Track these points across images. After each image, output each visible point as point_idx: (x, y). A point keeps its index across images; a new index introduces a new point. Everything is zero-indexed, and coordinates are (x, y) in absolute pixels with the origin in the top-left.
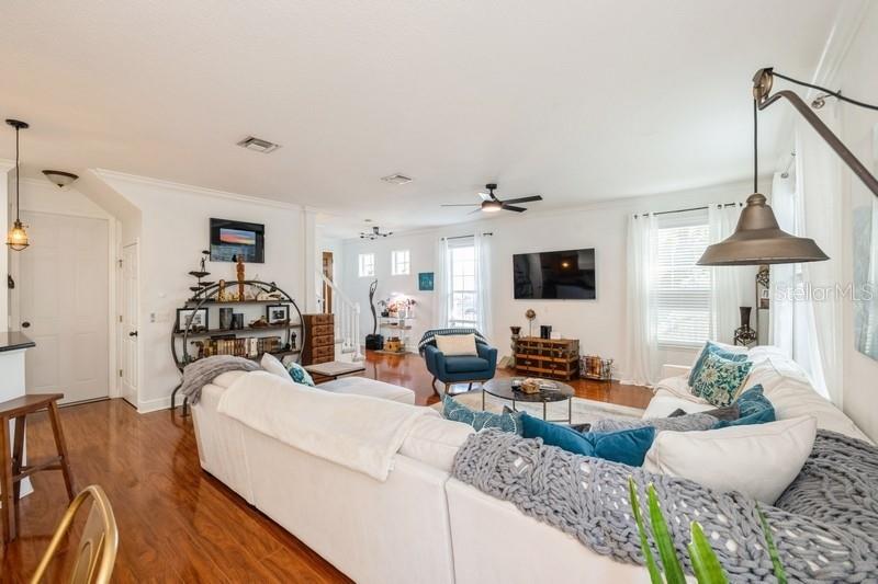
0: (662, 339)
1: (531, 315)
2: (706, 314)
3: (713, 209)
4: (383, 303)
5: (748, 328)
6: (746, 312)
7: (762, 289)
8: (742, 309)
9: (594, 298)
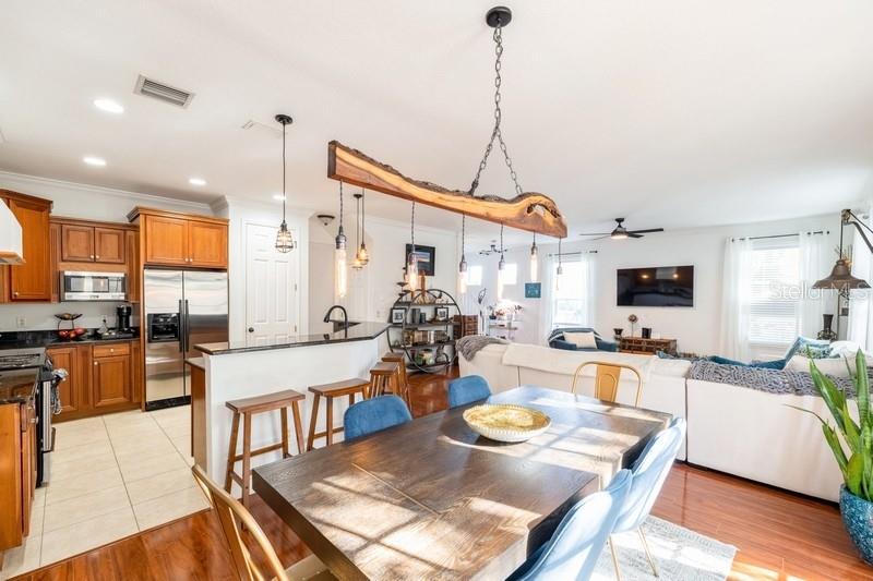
0: (752, 339)
1: (633, 319)
2: (793, 320)
3: (803, 235)
4: (491, 308)
5: (830, 331)
6: (828, 319)
7: (843, 300)
8: (825, 316)
9: (692, 306)
